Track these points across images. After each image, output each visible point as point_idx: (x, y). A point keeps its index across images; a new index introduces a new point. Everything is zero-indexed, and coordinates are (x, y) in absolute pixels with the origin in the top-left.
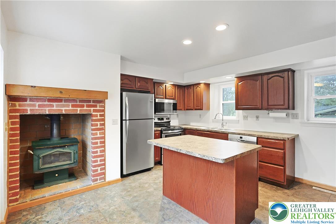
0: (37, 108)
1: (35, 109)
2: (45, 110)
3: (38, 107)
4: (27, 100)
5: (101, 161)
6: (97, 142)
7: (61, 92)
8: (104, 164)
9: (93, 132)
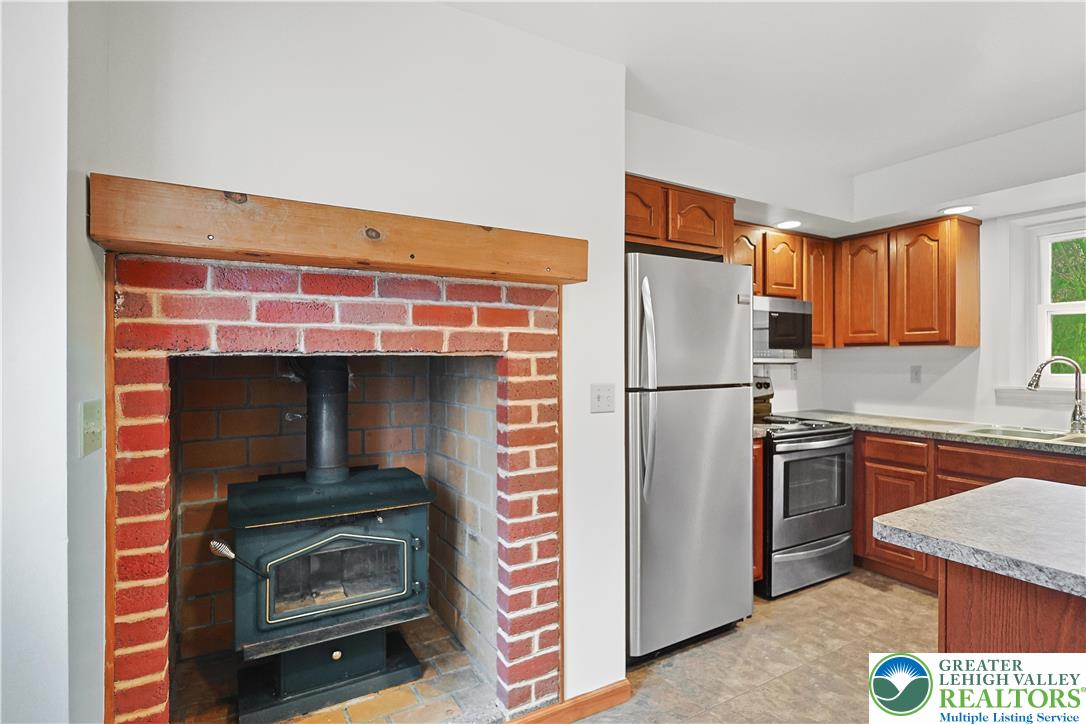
0: (253, 322)
1: (242, 328)
2: (293, 337)
3: (259, 319)
4: (205, 279)
5: (543, 597)
6: (526, 501)
7: (373, 235)
8: (558, 615)
9: (511, 451)
